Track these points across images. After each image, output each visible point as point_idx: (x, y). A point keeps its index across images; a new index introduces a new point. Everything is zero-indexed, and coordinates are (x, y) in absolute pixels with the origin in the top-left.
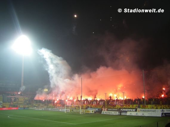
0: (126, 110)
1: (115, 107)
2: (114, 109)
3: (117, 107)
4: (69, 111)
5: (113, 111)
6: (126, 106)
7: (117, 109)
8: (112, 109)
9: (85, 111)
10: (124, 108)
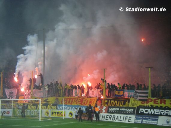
0: (156, 112)
1: (128, 104)
2: (124, 109)
3: (131, 104)
4: (11, 114)
5: (121, 113)
6: (154, 103)
7: (132, 110)
8: (120, 108)
9: (52, 113)
10: (151, 106)
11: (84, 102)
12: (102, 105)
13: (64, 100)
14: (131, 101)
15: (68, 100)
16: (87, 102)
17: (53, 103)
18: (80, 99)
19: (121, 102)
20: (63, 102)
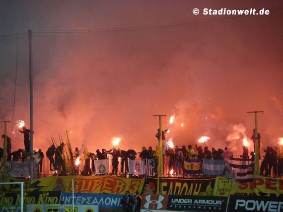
0: (271, 206)
1: (211, 189)
2: (203, 202)
3: (218, 190)
6: (268, 187)
7: (219, 202)
8: (194, 198)
10: (261, 193)
11: (117, 185)
12: (155, 192)
13: (75, 183)
14: (216, 183)
15: (84, 182)
16: (124, 187)
17: (51, 190)
18: (109, 181)
19: (196, 184)
20: (73, 187)
